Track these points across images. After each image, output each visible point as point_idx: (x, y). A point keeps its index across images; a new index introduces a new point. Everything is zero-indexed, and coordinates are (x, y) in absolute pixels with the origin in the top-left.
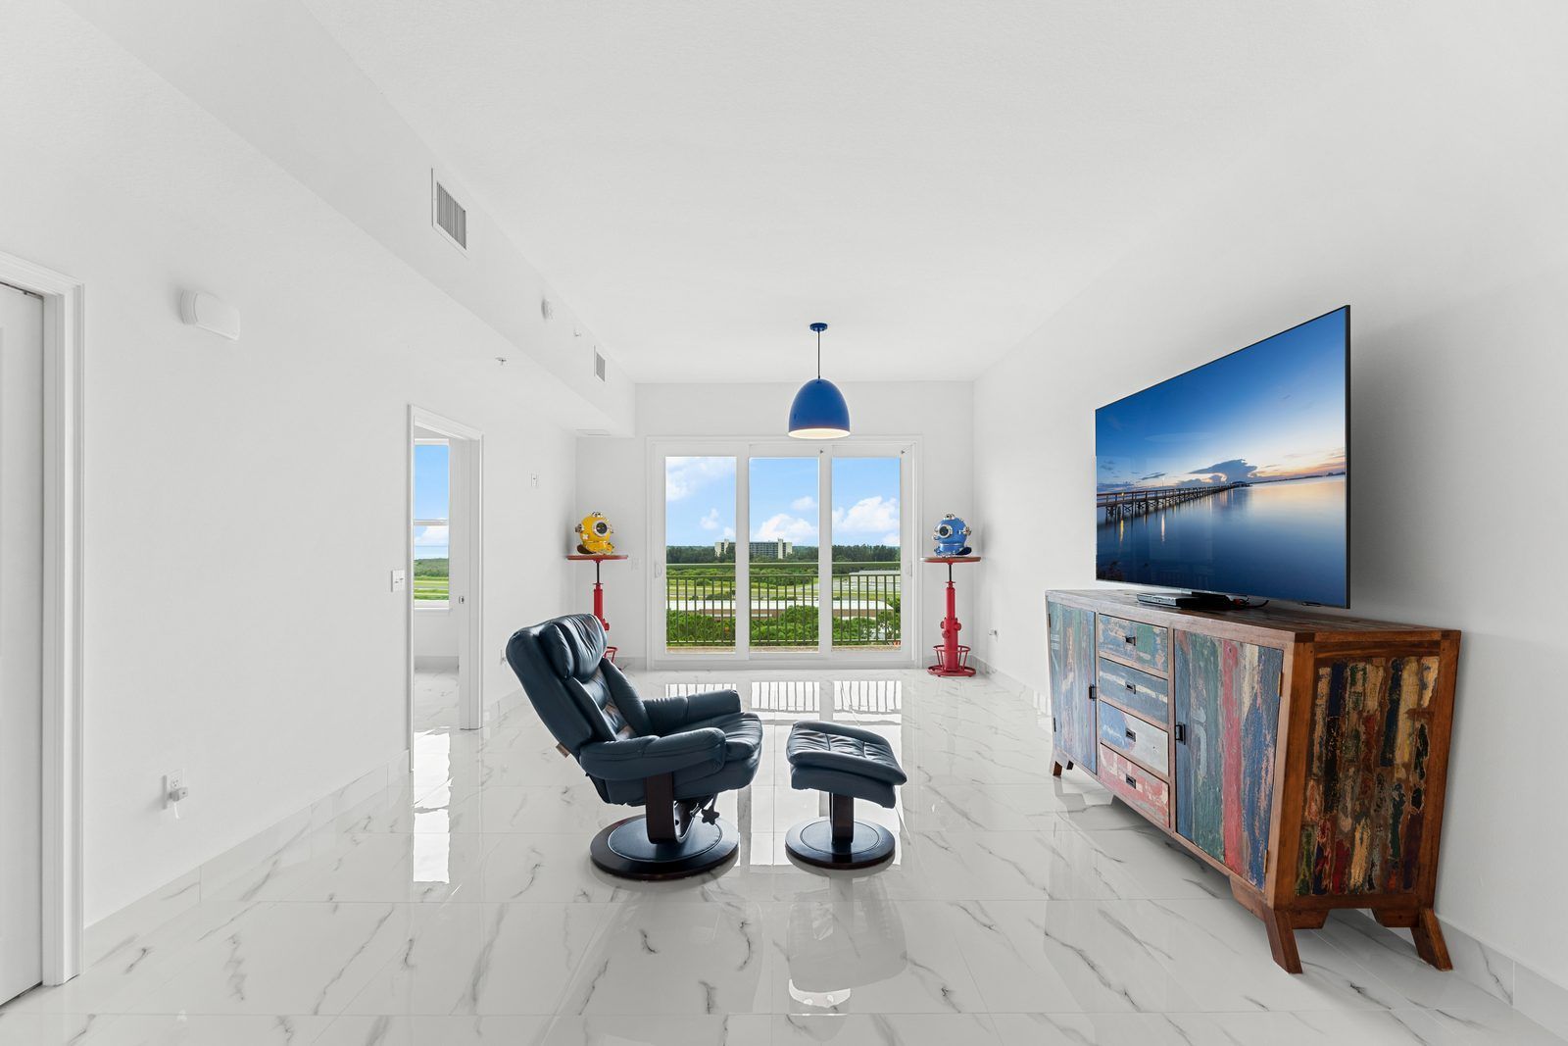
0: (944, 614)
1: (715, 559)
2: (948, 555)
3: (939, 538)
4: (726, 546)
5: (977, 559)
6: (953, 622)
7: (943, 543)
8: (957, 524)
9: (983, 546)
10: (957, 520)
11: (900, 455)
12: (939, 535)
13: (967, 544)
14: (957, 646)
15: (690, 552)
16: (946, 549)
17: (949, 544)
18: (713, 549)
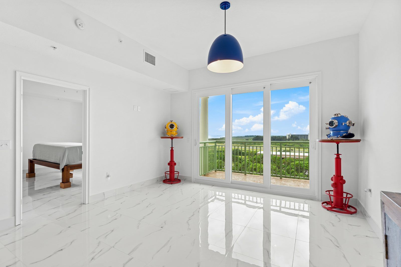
0: (333, 173)
1: (286, 140)
2: (335, 138)
3: (329, 128)
4: (290, 136)
5: (358, 141)
6: (339, 178)
7: (333, 131)
8: (341, 119)
9: (363, 133)
10: (342, 117)
11: (309, 85)
12: (328, 126)
13: (351, 131)
14: (342, 192)
15: (278, 137)
16: (334, 135)
17: (337, 131)
18: (286, 137)
